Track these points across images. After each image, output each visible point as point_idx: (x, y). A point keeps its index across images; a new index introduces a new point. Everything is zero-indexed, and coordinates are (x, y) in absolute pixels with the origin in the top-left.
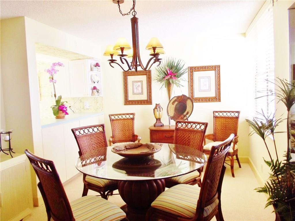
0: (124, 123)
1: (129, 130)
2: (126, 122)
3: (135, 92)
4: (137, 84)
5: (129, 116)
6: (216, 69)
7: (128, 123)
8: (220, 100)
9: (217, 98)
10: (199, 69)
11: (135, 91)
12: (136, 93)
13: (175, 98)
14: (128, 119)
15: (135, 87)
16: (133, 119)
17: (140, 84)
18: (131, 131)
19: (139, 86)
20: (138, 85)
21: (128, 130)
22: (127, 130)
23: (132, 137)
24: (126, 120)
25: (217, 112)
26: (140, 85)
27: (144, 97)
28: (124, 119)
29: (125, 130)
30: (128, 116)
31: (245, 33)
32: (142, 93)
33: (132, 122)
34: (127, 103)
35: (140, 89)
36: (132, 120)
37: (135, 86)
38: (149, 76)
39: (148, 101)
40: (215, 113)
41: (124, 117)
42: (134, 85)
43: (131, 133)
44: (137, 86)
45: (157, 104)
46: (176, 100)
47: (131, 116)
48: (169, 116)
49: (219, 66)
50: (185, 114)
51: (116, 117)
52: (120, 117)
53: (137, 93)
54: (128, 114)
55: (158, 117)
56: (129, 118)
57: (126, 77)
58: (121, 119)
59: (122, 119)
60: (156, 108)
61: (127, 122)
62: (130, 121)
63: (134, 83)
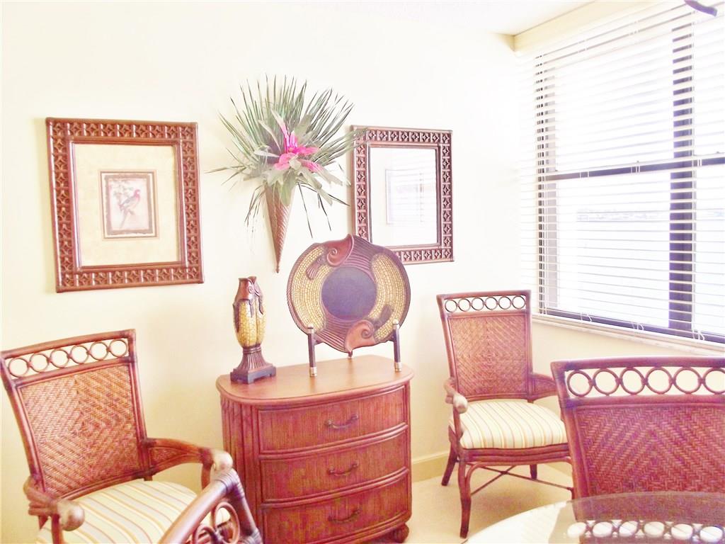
0: (87, 391)
1: (118, 420)
2: (95, 384)
3: (115, 227)
4: (123, 184)
5: (108, 350)
6: (441, 143)
7: (109, 386)
8: (451, 256)
9: (443, 250)
10: (387, 139)
11: (117, 220)
12: (121, 232)
13: (318, 253)
14: (101, 365)
15: (114, 201)
16: (128, 361)
17: (139, 185)
18: (129, 426)
19: (136, 195)
20: (131, 194)
21: (114, 422)
22: (108, 423)
23: (135, 455)
24: (95, 374)
25: (450, 298)
26: (143, 194)
27: (165, 249)
28: (83, 368)
29: (97, 426)
30: (99, 351)
31: (514, 36)
32: (151, 231)
33: (126, 377)
34: (73, 283)
35: (141, 209)
36: (126, 368)
37: (118, 195)
38: (189, 154)
39: (184, 268)
40: (444, 302)
41: (79, 354)
42: (112, 193)
43: (131, 436)
44: (124, 199)
45: (244, 282)
46: (319, 257)
47: (120, 348)
48: (304, 329)
49: (449, 135)
50: (375, 314)
51: (39, 362)
52: (60, 358)
53: (128, 231)
54: (97, 339)
55: (251, 341)
56: (110, 357)
57: (66, 149)
58: (63, 373)
59: (71, 372)
60: (241, 298)
61: (101, 382)
62: (119, 376)
63: (112, 183)
